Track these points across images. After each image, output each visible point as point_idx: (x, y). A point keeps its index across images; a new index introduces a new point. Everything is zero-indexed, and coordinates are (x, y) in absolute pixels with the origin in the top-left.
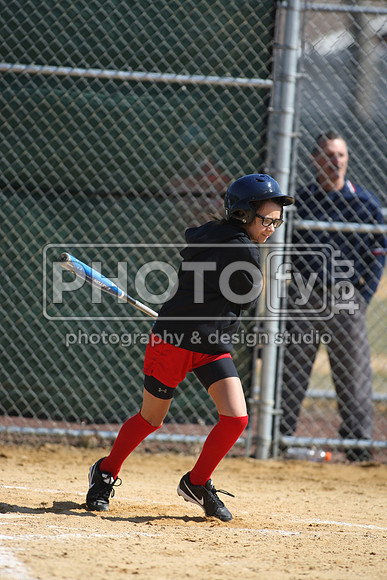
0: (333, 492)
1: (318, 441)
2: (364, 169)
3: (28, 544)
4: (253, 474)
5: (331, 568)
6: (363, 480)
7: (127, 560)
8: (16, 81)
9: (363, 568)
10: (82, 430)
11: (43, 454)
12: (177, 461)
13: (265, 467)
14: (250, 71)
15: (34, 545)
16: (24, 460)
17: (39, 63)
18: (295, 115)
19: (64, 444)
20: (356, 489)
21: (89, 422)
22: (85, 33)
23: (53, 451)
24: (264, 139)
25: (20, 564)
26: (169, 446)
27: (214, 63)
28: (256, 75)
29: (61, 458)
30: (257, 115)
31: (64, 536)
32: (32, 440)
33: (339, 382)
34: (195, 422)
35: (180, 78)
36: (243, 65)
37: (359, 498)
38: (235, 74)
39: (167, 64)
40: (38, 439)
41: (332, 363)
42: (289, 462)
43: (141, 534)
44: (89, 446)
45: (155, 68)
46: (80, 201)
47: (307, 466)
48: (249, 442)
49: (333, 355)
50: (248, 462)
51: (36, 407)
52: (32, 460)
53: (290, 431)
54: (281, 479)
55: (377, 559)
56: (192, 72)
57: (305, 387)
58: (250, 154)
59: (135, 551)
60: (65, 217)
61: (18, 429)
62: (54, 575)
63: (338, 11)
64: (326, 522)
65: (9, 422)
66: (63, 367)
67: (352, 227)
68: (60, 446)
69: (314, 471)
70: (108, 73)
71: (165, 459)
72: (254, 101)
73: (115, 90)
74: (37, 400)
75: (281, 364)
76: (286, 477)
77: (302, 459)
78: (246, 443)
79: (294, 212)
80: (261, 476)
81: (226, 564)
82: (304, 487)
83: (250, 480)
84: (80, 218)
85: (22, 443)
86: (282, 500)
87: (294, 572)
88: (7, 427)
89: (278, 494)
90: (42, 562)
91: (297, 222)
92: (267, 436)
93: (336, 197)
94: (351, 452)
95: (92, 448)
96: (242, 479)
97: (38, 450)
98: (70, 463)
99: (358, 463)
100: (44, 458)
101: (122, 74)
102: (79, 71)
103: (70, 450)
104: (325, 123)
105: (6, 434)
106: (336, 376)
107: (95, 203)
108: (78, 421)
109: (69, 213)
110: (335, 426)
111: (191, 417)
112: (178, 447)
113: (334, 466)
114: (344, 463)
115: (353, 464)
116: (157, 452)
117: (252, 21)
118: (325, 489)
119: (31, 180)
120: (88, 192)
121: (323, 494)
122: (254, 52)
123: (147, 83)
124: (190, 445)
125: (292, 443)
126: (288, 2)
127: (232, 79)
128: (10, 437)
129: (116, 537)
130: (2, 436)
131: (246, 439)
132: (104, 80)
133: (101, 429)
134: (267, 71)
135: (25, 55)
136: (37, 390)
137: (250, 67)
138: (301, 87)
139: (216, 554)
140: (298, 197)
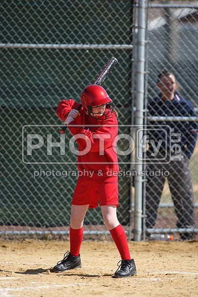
1: (166, 230)
3: (22, 292)
4: (133, 249)
6: (191, 249)
10: (44, 231)
11: (25, 244)
12: (94, 244)
13: (139, 245)
14: (121, 40)
15: (25, 293)
16: (15, 248)
17: (12, 42)
18: (145, 62)
19: (35, 239)
20: (188, 254)
21: (47, 227)
22: (35, 26)
23: (30, 243)
24: (130, 76)
26: (89, 236)
27: (102, 37)
28: (124, 43)
29: (34, 246)
30: (126, 63)
31: (40, 287)
32: (18, 237)
33: (175, 199)
34: (102, 223)
35: (85, 46)
36: (117, 38)
37: (190, 259)
38: (114, 43)
39: (78, 39)
40: (21, 237)
41: (171, 189)
42: (151, 242)
43: (80, 284)
44: (48, 239)
45: (72, 42)
47: (161, 243)
48: (131, 232)
49: (171, 185)
50: (131, 243)
52: (19, 248)
53: (151, 226)
54: (148, 251)
56: (91, 43)
57: (158, 203)
58: (123, 84)
59: (77, 293)
60: (29, 121)
61: (11, 232)
64: (174, 273)
65: (6, 229)
66: (32, 199)
68: (33, 240)
69: (165, 246)
70: (48, 46)
71: (87, 244)
72: (124, 56)
73: (52, 54)
74: (20, 217)
75: (145, 191)
76: (151, 250)
77: (158, 240)
78: (129, 233)
80: (138, 250)
85: (13, 239)
86: (150, 262)
88: (5, 231)
89: (148, 259)
91: (149, 118)
92: (140, 229)
93: (169, 104)
94: (183, 235)
95: (50, 240)
97: (22, 242)
98: (39, 249)
99: (187, 240)
100: (25, 247)
101: (55, 46)
102: (33, 46)
103: (38, 241)
105: (5, 235)
106: (173, 196)
108: (42, 226)
109: (31, 119)
110: (174, 222)
111: (100, 221)
112: (94, 237)
113: (175, 242)
114: (180, 240)
115: (185, 241)
117: (121, 15)
119: (11, 103)
122: (122, 31)
123: (68, 50)
124: (100, 235)
125: (152, 232)
126: (139, 4)
127: (112, 45)
128: (7, 237)
129: (67, 286)
130: (3, 236)
131: (128, 231)
132: (46, 49)
133: (54, 230)
134: (130, 40)
135: (5, 38)
136: (20, 211)
137: (121, 38)
138: (148, 48)
139: (120, 292)
140: (149, 105)
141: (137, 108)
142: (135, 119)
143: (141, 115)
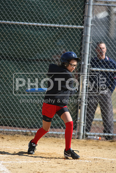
0: (101, 149)
1: (97, 134)
2: (111, 53)
3: (10, 164)
4: (77, 144)
5: (101, 172)
6: (110, 145)
7: (40, 169)
8: (7, 26)
9: (110, 172)
10: (26, 130)
11: (15, 137)
12: (55, 140)
13: (81, 142)
14: (77, 23)
15: (12, 164)
16: (9, 139)
17: (14, 21)
18: (91, 37)
19: (21, 134)
20: (108, 148)
21: (28, 128)
22: (28, 12)
23: (18, 137)
24: (81, 44)
25: (8, 170)
26: (52, 135)
27: (66, 21)
28: (79, 25)
29: (20, 139)
30: (79, 36)
31: (21, 162)
32: (11, 133)
34: (60, 128)
35: (56, 25)
36: (75, 22)
37: (109, 151)
38: (73, 24)
39: (52, 21)
40: (13, 133)
41: (102, 110)
42: (88, 140)
43: (44, 161)
44: (29, 135)
45: (49, 22)
46: (26, 62)
47: (94, 141)
48: (76, 134)
49: (102, 108)
50: (76, 140)
51: (13, 123)
52: (11, 139)
53: (89, 131)
54: (86, 145)
55: (114, 169)
56: (60, 24)
57: (93, 118)
58: (77, 48)
59: (42, 166)
60: (22, 67)
61: (7, 130)
63: (104, 6)
64: (99, 158)
66: (21, 111)
67: (108, 70)
68: (20, 135)
69: (96, 143)
70: (35, 24)
71: (51, 139)
72: (78, 32)
73: (37, 29)
74: (13, 121)
76: (87, 144)
77: (92, 139)
78: (75, 134)
79: (90, 66)
80: (80, 144)
81: (69, 170)
82: (93, 148)
83: (76, 145)
84: (26, 67)
85: (8, 134)
86: (86, 151)
88: (4, 129)
89: (85, 150)
90: (14, 170)
91: (91, 69)
92: (82, 132)
93: (103, 61)
94: (107, 137)
95: (29, 136)
96: (74, 145)
97: (13, 136)
98: (23, 140)
100: (15, 139)
101: (39, 24)
102: (26, 23)
103: (23, 136)
104: (100, 39)
105: (4, 131)
106: (102, 115)
107: (31, 62)
108: (25, 127)
109: (23, 65)
110: (102, 130)
111: (59, 127)
112: (55, 136)
113: (102, 141)
114: (105, 140)
115: (108, 141)
116: (49, 137)
117: (78, 9)
118: (99, 148)
119: (12, 56)
120: (29, 59)
121: (98, 150)
122: (78, 18)
123: (46, 27)
124: (59, 135)
125: (89, 134)
126: (89, 3)
127: (72, 26)
128: (5, 132)
129: (36, 162)
130: (2, 132)
131: (75, 133)
132: (34, 26)
133: (32, 130)
134: (82, 24)
135: (10, 18)
136: (13, 118)
137: (77, 22)
138: (92, 28)
139: (66, 167)
140: (91, 61)
141: (84, 63)
142: (83, 69)
143: (86, 67)
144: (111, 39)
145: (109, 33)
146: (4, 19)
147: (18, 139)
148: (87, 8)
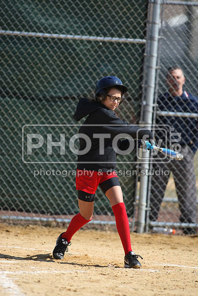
0: (176, 250)
1: (169, 224)
2: (193, 85)
3: (20, 276)
4: (135, 241)
5: (175, 289)
6: (192, 244)
7: (71, 284)
8: (15, 40)
9: (192, 289)
10: (48, 218)
11: (28, 230)
12: (97, 234)
13: (142, 237)
14: (134, 35)
15: (23, 277)
16: (18, 233)
17: (27, 30)
18: (157, 58)
19: (39, 225)
20: (188, 248)
21: (52, 214)
22: (50, 15)
23: (33, 229)
24: (142, 69)
25: (16, 286)
26: (93, 226)
27: (116, 31)
28: (138, 37)
29: (37, 232)
30: (138, 57)
31: (39, 272)
32: (22, 223)
33: (180, 194)
34: (106, 214)
35: (99, 38)
36: (131, 32)
37: (190, 253)
38: (127, 37)
39: (92, 31)
40: (25, 223)
41: (176, 184)
42: (154, 235)
43: (78, 271)
45: (86, 33)
46: (47, 101)
47: (164, 237)
48: (134, 224)
49: (177, 180)
50: (133, 235)
51: (24, 206)
52: (22, 233)
53: (155, 219)
54: (150, 243)
56: (105, 35)
57: (163, 197)
58: (135, 77)
59: (75, 280)
60: (40, 109)
61: (15, 217)
62: (33, 292)
63: (180, 5)
64: (172, 265)
65: (11, 214)
66: (38, 186)
67: (187, 115)
68: (37, 226)
69: (167, 239)
70: (62, 36)
71: (90, 233)
72: (137, 50)
73: (66, 45)
74: (25, 203)
76: (152, 242)
78: (132, 225)
79: (157, 107)
80: (140, 242)
81: (121, 287)
82: (161, 247)
83: (134, 244)
84: (47, 110)
85: (17, 224)
86: (150, 254)
87: (156, 291)
88: (10, 216)
89: (148, 251)
90: (27, 285)
91: (158, 112)
92: (143, 221)
93: (178, 99)
94: (185, 229)
95: (53, 227)
97: (26, 228)
98: (42, 235)
99: (189, 235)
100: (28, 232)
101: (69, 36)
102: (47, 35)
103: (42, 228)
104: (173, 61)
105: (9, 220)
106: (178, 191)
107: (55, 102)
108: (46, 213)
109: (42, 107)
110: (178, 216)
111: (104, 212)
112: (97, 227)
113: (177, 236)
114: (182, 235)
116: (86, 230)
117: (136, 10)
118: (172, 248)
119: (23, 90)
120: (52, 97)
121: (171, 251)
122: (137, 25)
123: (82, 41)
124: (103, 226)
125: (156, 225)
127: (125, 39)
128: (11, 222)
129: (65, 272)
130: (7, 221)
131: (132, 223)
132: (60, 39)
133: (58, 218)
134: (143, 35)
135: (20, 26)
136: (25, 197)
137: (135, 33)
138: (161, 43)
139: (116, 281)
140: (159, 100)
141: (147, 102)
142: (144, 112)
143: (151, 109)
144: (192, 61)
145: (189, 51)
146: (9, 27)
147: (33, 233)
148: (152, 9)
